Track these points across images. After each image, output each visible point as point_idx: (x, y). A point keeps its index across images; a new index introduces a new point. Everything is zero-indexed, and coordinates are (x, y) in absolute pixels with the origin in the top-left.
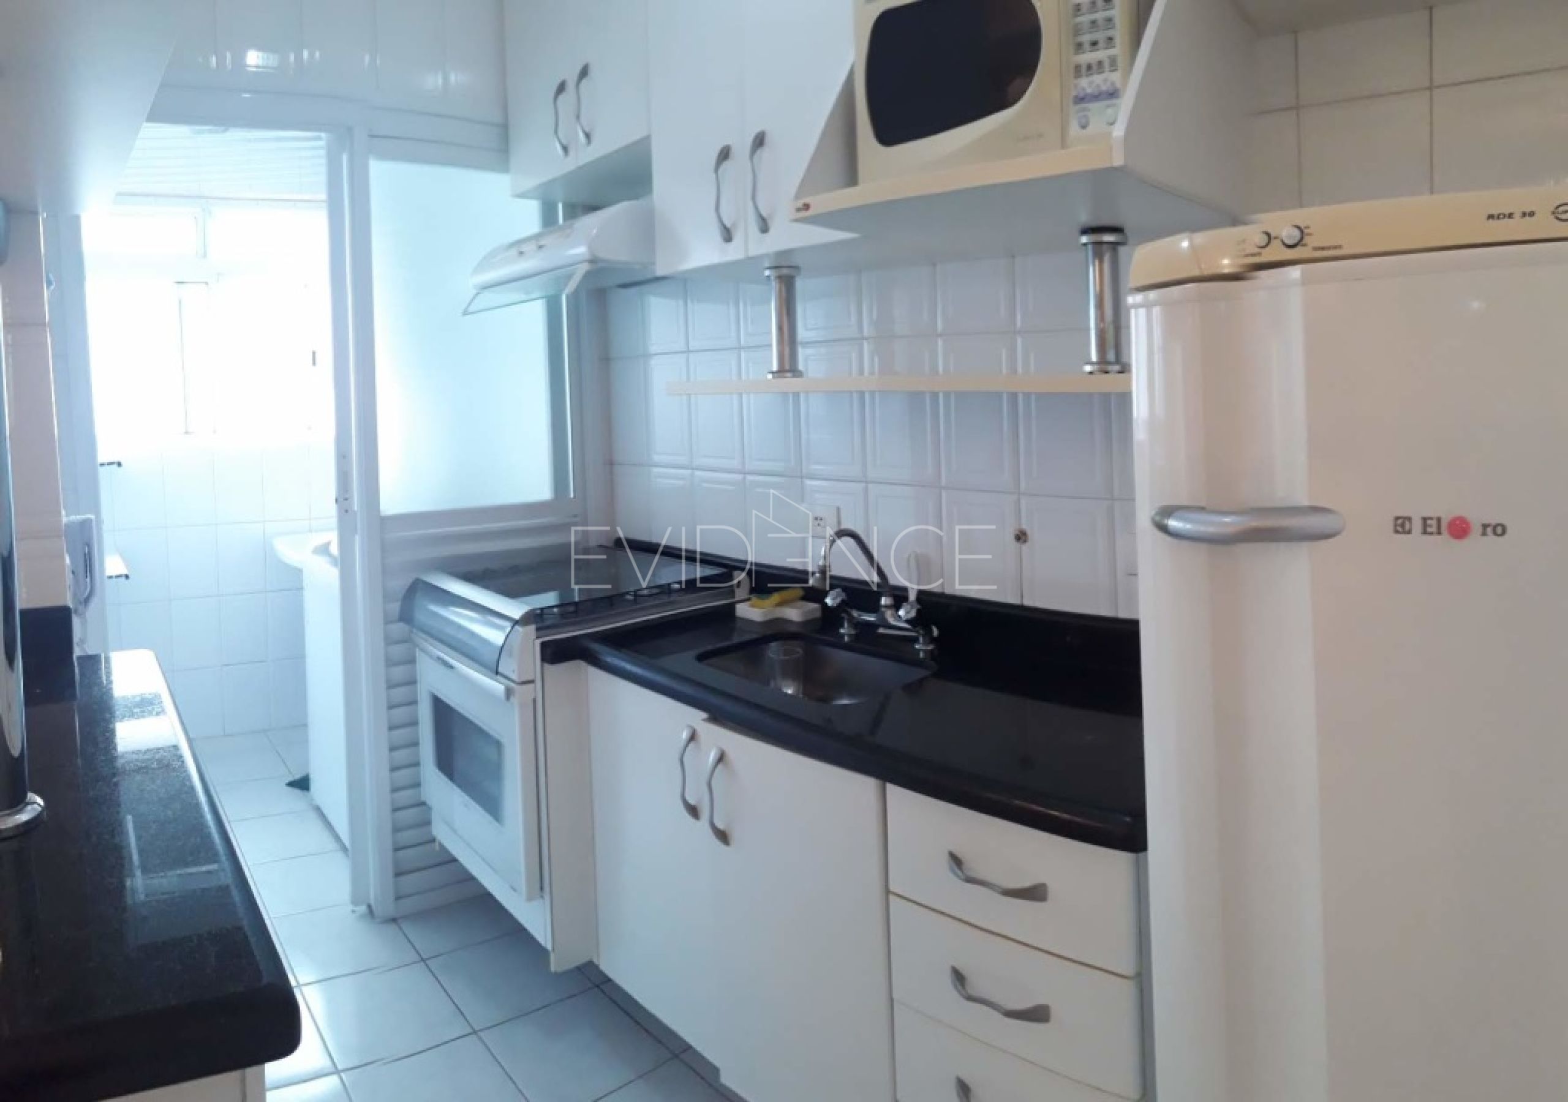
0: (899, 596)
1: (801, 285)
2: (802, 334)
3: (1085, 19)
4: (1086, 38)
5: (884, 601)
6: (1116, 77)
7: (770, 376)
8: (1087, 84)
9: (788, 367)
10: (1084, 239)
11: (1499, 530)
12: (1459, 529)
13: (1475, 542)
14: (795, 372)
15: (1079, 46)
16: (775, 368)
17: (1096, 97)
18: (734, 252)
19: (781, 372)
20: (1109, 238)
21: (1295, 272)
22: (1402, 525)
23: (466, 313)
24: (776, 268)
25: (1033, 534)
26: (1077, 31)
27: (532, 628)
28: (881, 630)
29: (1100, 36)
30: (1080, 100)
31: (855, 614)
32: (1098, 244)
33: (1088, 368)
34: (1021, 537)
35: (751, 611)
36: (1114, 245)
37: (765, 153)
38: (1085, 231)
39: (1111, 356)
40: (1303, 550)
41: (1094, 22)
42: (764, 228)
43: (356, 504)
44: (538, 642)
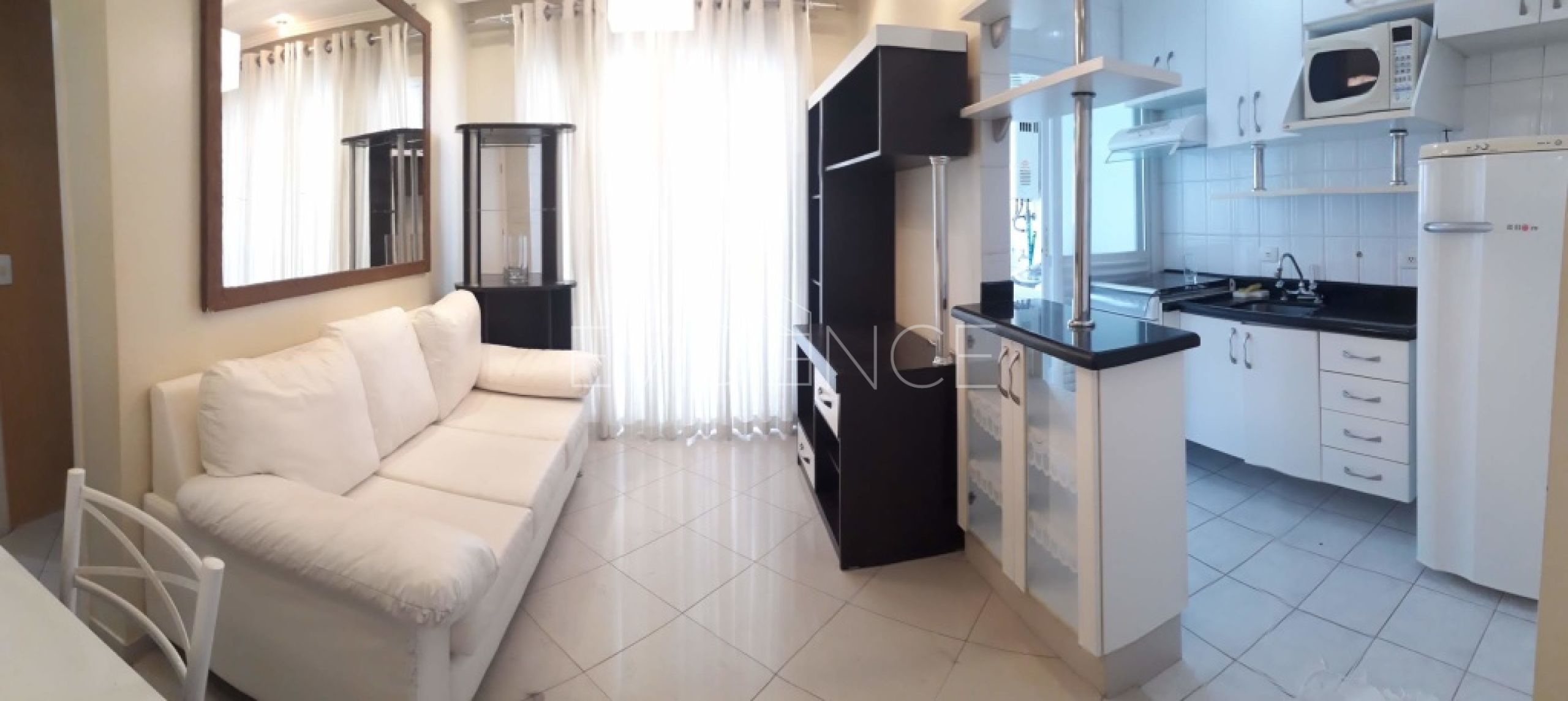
0: (1307, 284)
1: (1266, 151)
2: (1266, 173)
3: (1399, 62)
4: (1400, 69)
5: (1301, 284)
6: (1411, 83)
7: (1253, 190)
8: (1399, 85)
9: (1261, 186)
10: (1392, 134)
11: (1536, 228)
12: (1525, 228)
13: (1529, 232)
14: (1263, 189)
15: (1397, 72)
16: (1255, 187)
17: (1403, 89)
18: (1245, 139)
19: (1258, 188)
20: (1401, 134)
21: (1484, 157)
22: (1510, 227)
23: (1107, 162)
24: (1256, 145)
25: (1364, 253)
26: (1396, 66)
27: (1158, 298)
28: (1299, 297)
29: (1405, 69)
30: (1397, 90)
31: (1289, 292)
32: (1397, 137)
33: (1392, 183)
34: (1359, 255)
35: (1240, 295)
36: (1403, 137)
37: (1260, 100)
38: (1392, 131)
39: (1400, 179)
40: (1482, 235)
41: (1403, 64)
42: (1258, 130)
43: (1051, 252)
44: (1161, 305)
